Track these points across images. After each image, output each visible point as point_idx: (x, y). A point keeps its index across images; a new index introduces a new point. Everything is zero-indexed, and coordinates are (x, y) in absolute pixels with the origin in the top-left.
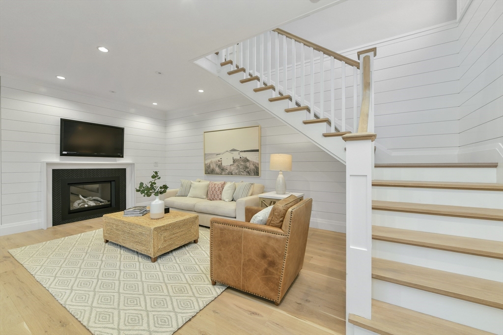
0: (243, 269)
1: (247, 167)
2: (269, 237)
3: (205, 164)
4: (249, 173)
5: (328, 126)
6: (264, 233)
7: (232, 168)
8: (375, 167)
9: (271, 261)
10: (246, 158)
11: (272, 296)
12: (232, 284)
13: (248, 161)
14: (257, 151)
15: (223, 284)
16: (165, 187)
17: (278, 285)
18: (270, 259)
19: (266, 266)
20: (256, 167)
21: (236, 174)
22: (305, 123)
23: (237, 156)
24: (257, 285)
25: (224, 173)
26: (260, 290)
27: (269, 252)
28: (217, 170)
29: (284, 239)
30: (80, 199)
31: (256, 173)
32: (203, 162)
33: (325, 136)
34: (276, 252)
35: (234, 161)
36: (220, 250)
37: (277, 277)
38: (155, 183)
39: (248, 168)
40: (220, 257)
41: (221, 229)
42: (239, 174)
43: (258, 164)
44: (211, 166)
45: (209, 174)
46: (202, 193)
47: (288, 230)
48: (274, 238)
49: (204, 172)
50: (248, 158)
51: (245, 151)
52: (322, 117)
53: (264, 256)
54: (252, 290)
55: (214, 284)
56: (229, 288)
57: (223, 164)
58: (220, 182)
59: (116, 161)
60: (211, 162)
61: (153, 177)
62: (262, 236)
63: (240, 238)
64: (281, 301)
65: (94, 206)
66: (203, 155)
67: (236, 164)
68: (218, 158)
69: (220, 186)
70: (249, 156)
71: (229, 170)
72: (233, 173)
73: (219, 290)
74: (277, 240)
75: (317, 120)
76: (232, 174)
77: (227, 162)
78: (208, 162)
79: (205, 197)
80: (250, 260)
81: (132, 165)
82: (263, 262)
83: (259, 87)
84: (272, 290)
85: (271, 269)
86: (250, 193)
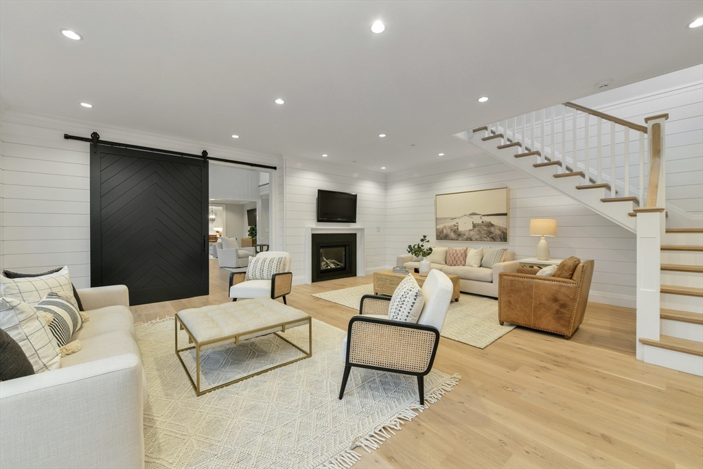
0: (534, 311)
1: (491, 233)
2: (561, 286)
3: (437, 229)
4: (494, 239)
5: (607, 191)
6: (556, 282)
7: (472, 233)
8: (667, 232)
9: (563, 304)
10: (490, 223)
11: (564, 331)
12: (522, 323)
13: (492, 225)
14: (506, 214)
15: (511, 325)
16: (431, 249)
17: (569, 322)
18: (561, 302)
19: (557, 308)
20: (503, 232)
21: (477, 240)
22: (579, 188)
23: (478, 220)
24: (548, 323)
25: (460, 239)
26: (551, 327)
27: (560, 297)
28: (452, 235)
29: (576, 287)
30: (324, 261)
31: (504, 238)
32: (434, 225)
33: (604, 201)
34: (568, 297)
35: (474, 226)
36: (510, 297)
37: (569, 316)
38: (422, 246)
39: (493, 233)
40: (509, 302)
41: (511, 280)
42: (481, 240)
43: (506, 229)
44: (445, 231)
45: (441, 239)
46: (441, 258)
47: (579, 280)
48: (565, 286)
49: (435, 237)
50: (492, 223)
51: (488, 215)
52: (599, 182)
53: (555, 300)
54: (543, 326)
55: (502, 324)
56: (519, 327)
57: (460, 229)
58: (461, 248)
59: (349, 226)
60: (445, 227)
61: (422, 240)
62: (554, 285)
63: (531, 286)
64: (573, 334)
65: (334, 268)
66: (434, 219)
67: (477, 229)
68: (454, 222)
69: (463, 252)
70: (494, 220)
71: (467, 235)
72: (473, 238)
73: (507, 329)
74: (569, 287)
75: (594, 185)
76: (471, 240)
77: (465, 226)
78: (440, 226)
79: (444, 263)
80: (541, 303)
81: (363, 229)
82: (554, 305)
83: (520, 153)
84: (564, 326)
85: (563, 310)
86: (503, 259)
